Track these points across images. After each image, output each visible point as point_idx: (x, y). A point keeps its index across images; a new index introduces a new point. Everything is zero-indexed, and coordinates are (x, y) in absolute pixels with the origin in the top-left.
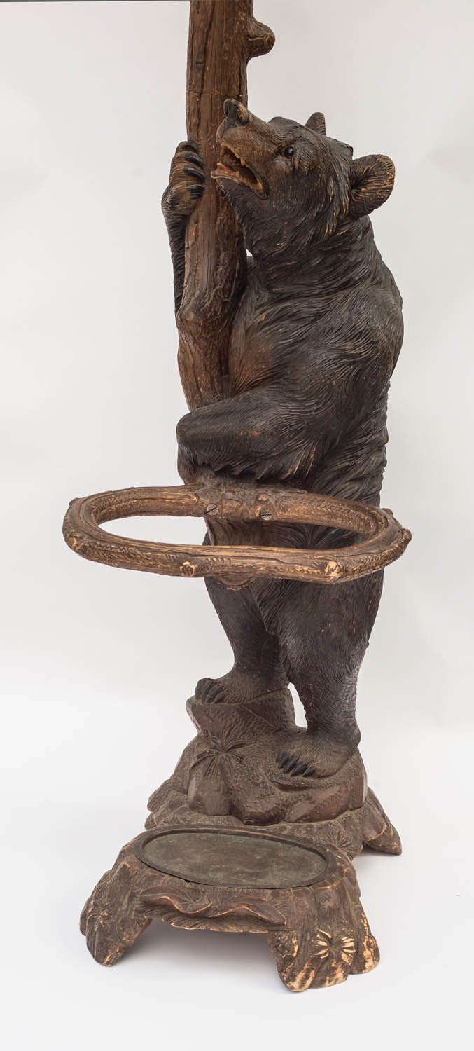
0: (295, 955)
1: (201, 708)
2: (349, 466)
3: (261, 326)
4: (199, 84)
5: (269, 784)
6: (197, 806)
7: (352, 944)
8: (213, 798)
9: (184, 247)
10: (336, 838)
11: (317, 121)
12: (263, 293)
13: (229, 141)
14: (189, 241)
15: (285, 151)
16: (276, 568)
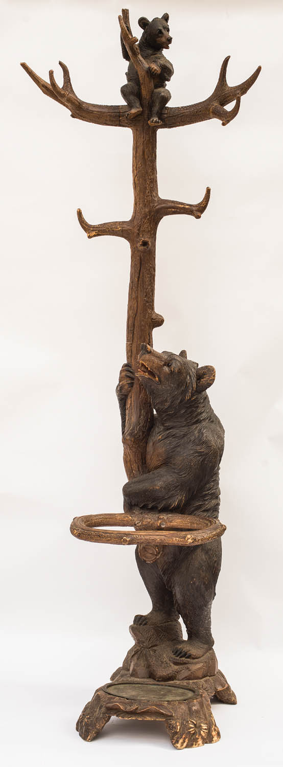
0: (178, 730)
1: (136, 628)
2: (201, 505)
3: (160, 441)
4: (132, 339)
5: (168, 662)
6: (134, 674)
7: (206, 727)
8: (142, 670)
9: (125, 409)
10: (201, 687)
11: (183, 354)
12: (160, 427)
13: (143, 360)
14: (128, 406)
15: (168, 364)
16: (164, 539)
